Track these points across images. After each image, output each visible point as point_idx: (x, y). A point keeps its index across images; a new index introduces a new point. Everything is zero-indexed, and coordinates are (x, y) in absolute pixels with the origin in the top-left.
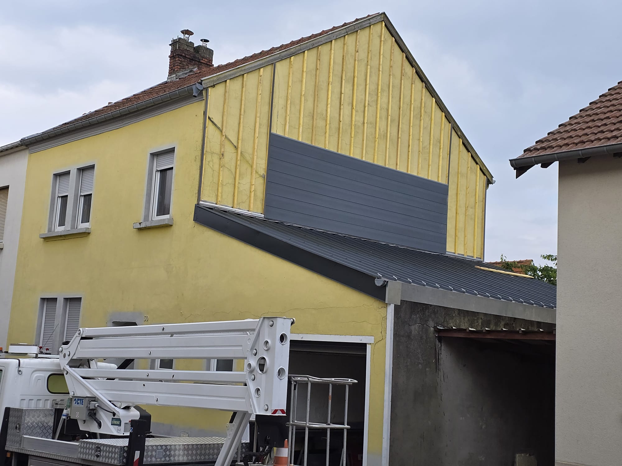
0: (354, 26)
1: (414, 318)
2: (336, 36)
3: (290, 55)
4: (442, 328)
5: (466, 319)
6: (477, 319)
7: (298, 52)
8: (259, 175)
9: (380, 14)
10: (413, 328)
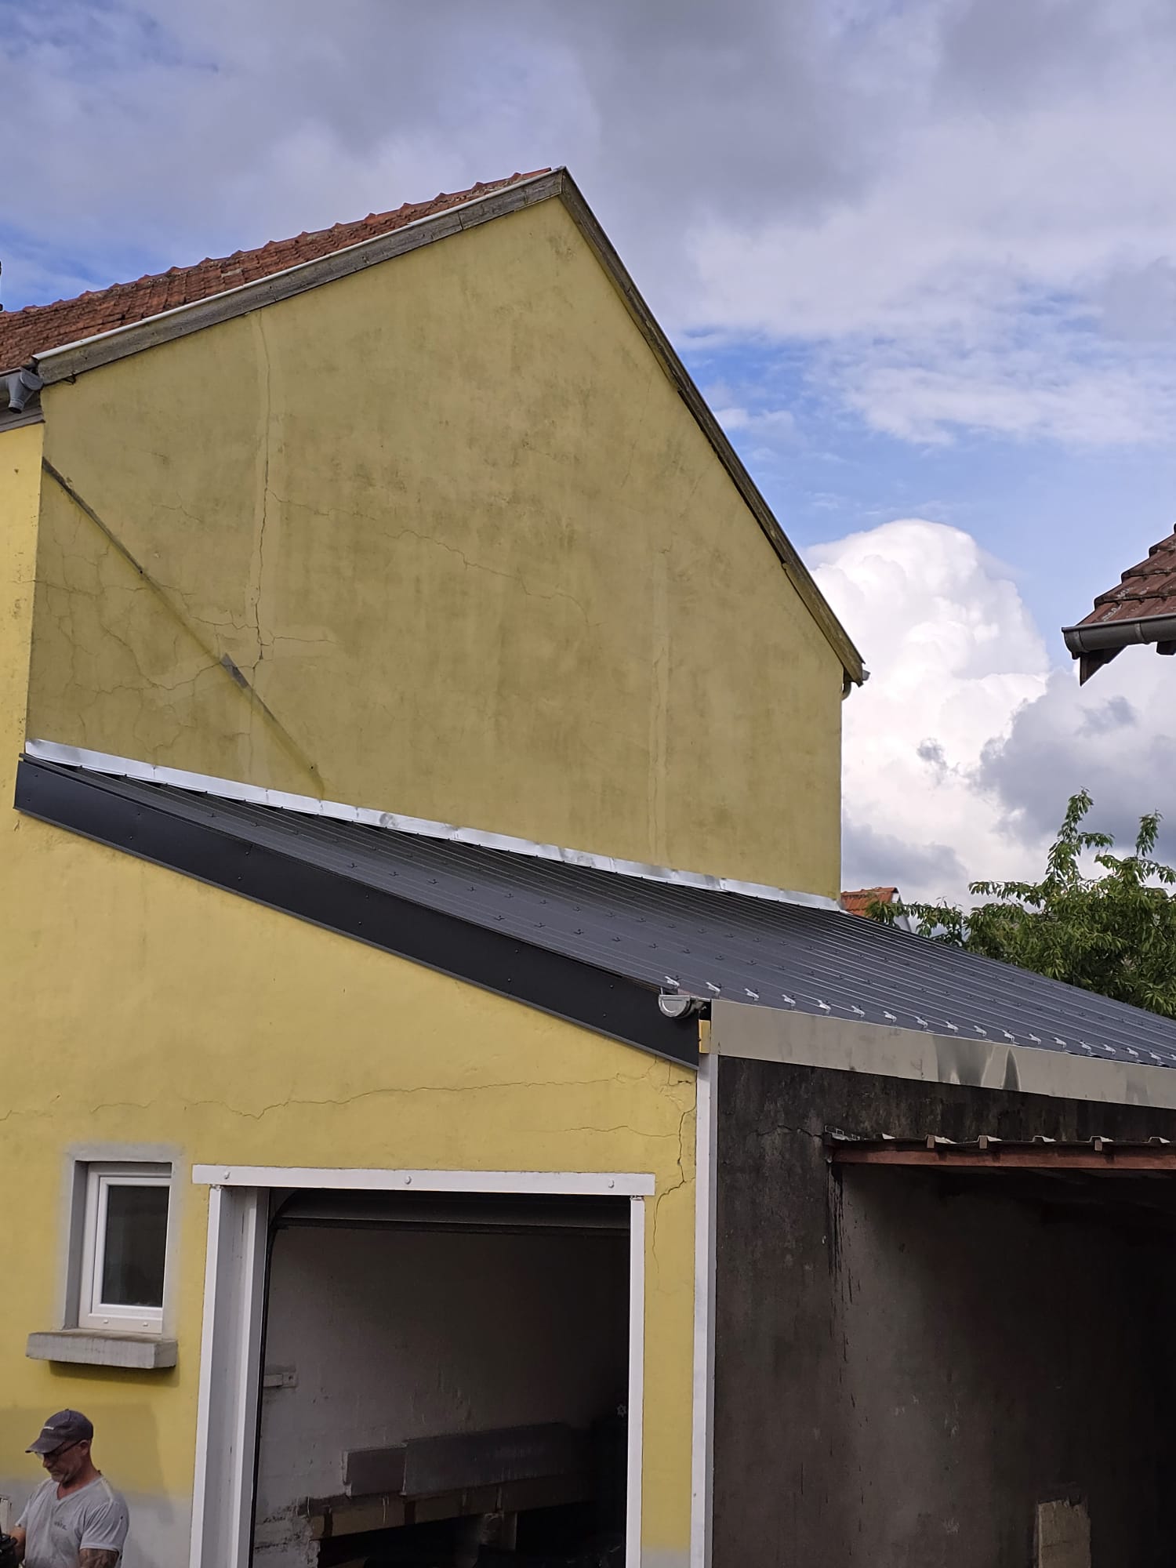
0: (481, 206)
1: (770, 1111)
2: (431, 233)
3: (301, 287)
4: (844, 1138)
5: (903, 1105)
6: (931, 1103)
7: (323, 279)
8: (214, 658)
9: (551, 175)
10: (767, 1141)
